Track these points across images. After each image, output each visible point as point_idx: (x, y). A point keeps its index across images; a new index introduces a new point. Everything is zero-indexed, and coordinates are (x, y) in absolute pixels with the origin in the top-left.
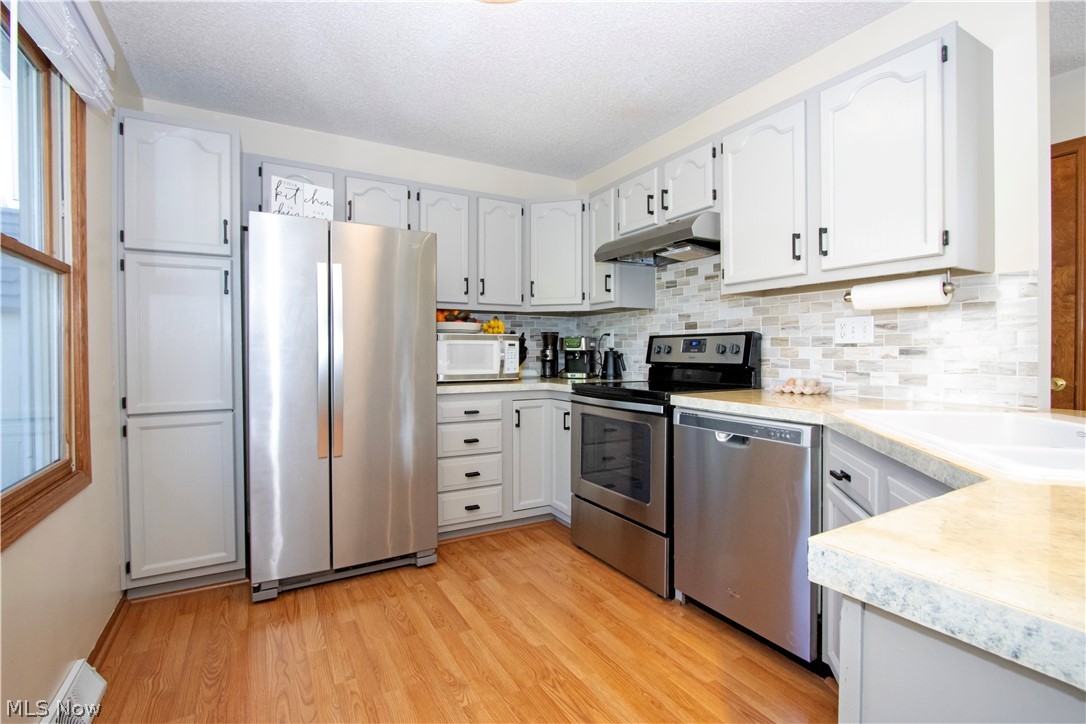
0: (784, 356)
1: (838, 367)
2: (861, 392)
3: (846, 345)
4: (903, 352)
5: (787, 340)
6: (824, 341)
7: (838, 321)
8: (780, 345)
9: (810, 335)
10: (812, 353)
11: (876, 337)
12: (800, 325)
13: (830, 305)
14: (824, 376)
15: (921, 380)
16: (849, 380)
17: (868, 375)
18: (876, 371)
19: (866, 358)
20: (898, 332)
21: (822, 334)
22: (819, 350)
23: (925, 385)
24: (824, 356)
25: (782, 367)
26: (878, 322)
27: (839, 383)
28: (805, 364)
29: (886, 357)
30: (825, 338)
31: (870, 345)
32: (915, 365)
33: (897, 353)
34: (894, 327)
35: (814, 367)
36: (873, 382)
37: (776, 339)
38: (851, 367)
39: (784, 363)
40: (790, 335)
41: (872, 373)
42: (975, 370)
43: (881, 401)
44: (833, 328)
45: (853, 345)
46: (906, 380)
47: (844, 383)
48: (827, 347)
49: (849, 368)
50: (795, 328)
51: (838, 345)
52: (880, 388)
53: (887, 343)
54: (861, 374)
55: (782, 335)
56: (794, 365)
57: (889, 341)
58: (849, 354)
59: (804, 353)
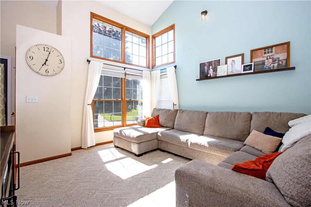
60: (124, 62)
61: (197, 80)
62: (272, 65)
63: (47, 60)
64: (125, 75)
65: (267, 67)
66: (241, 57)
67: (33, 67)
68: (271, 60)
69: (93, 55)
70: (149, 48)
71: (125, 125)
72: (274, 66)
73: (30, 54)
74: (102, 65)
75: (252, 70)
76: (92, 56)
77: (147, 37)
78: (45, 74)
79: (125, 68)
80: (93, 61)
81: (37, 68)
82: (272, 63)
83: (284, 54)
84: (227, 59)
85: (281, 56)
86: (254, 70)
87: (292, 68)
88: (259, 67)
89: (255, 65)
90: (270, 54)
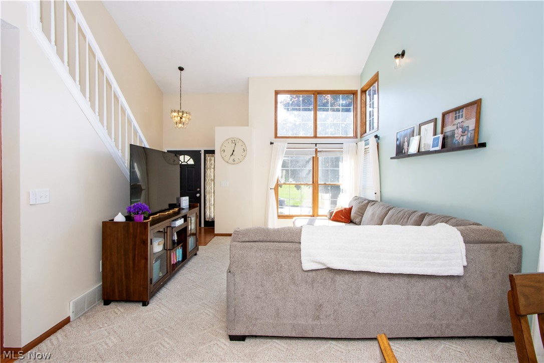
60: (315, 137)
61: (391, 158)
62: (461, 139)
63: (234, 151)
64: (316, 154)
65: (456, 142)
66: (433, 123)
67: (225, 158)
68: (460, 130)
69: (278, 135)
70: (356, 108)
71: (315, 215)
72: (463, 140)
73: (224, 148)
74: (286, 145)
75: (438, 146)
76: (276, 137)
77: (354, 93)
78: (233, 162)
79: (316, 144)
80: (277, 143)
81: (227, 159)
82: (462, 136)
83: (473, 120)
84: (420, 126)
85: (471, 124)
86: (443, 146)
87: (483, 145)
88: (449, 141)
89: (444, 139)
90: (460, 120)
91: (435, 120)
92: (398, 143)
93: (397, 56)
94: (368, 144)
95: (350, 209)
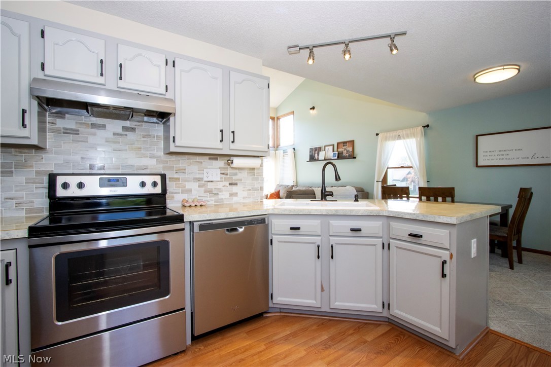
0: (177, 187)
1: (205, 192)
2: (215, 202)
3: (209, 181)
4: (230, 184)
5: (179, 179)
6: (199, 180)
7: (205, 171)
8: (175, 181)
9: (191, 176)
10: (194, 186)
11: (221, 178)
12: (186, 171)
13: (202, 163)
14: (199, 196)
15: (236, 194)
16: (210, 197)
17: (218, 194)
18: (220, 192)
19: (217, 187)
20: (228, 176)
21: (198, 176)
22: (197, 184)
23: (237, 196)
24: (199, 186)
25: (176, 193)
26: (221, 172)
27: (206, 199)
28: (189, 191)
29: (224, 186)
30: (199, 178)
31: (218, 181)
32: (234, 189)
33: (228, 185)
34: (227, 174)
35: (193, 192)
36: (220, 197)
37: (173, 178)
38: (211, 191)
39: (177, 191)
40: (181, 176)
41: (219, 193)
42: (250, 190)
43: (223, 204)
44: (203, 174)
45: (212, 181)
46: (231, 195)
47: (208, 198)
48: (200, 182)
49: (210, 191)
50: (183, 172)
51: (205, 181)
52: (223, 199)
53: (225, 181)
54: (215, 194)
55: (176, 176)
56: (183, 192)
57: (226, 180)
58: (210, 186)
59: (188, 185)
61: (306, 161)
62: (346, 155)
65: (344, 156)
68: (346, 151)
75: (336, 157)
82: (346, 153)
83: (352, 148)
84: (325, 146)
85: (350, 149)
86: (338, 157)
87: (355, 158)
88: (340, 155)
89: (338, 154)
90: (346, 147)
91: (333, 145)
92: (311, 154)
93: (311, 109)
94: (287, 152)
95: (279, 192)
